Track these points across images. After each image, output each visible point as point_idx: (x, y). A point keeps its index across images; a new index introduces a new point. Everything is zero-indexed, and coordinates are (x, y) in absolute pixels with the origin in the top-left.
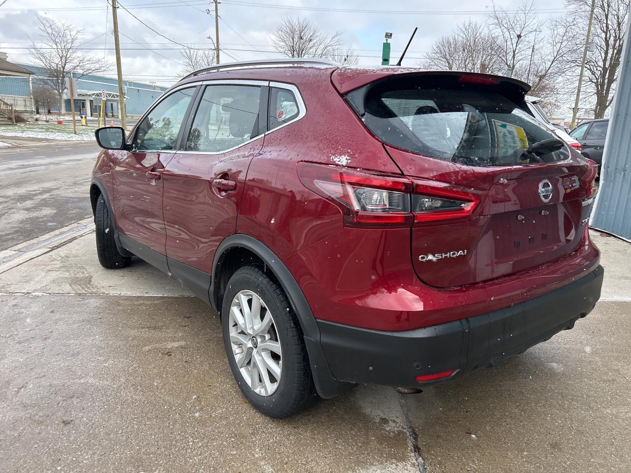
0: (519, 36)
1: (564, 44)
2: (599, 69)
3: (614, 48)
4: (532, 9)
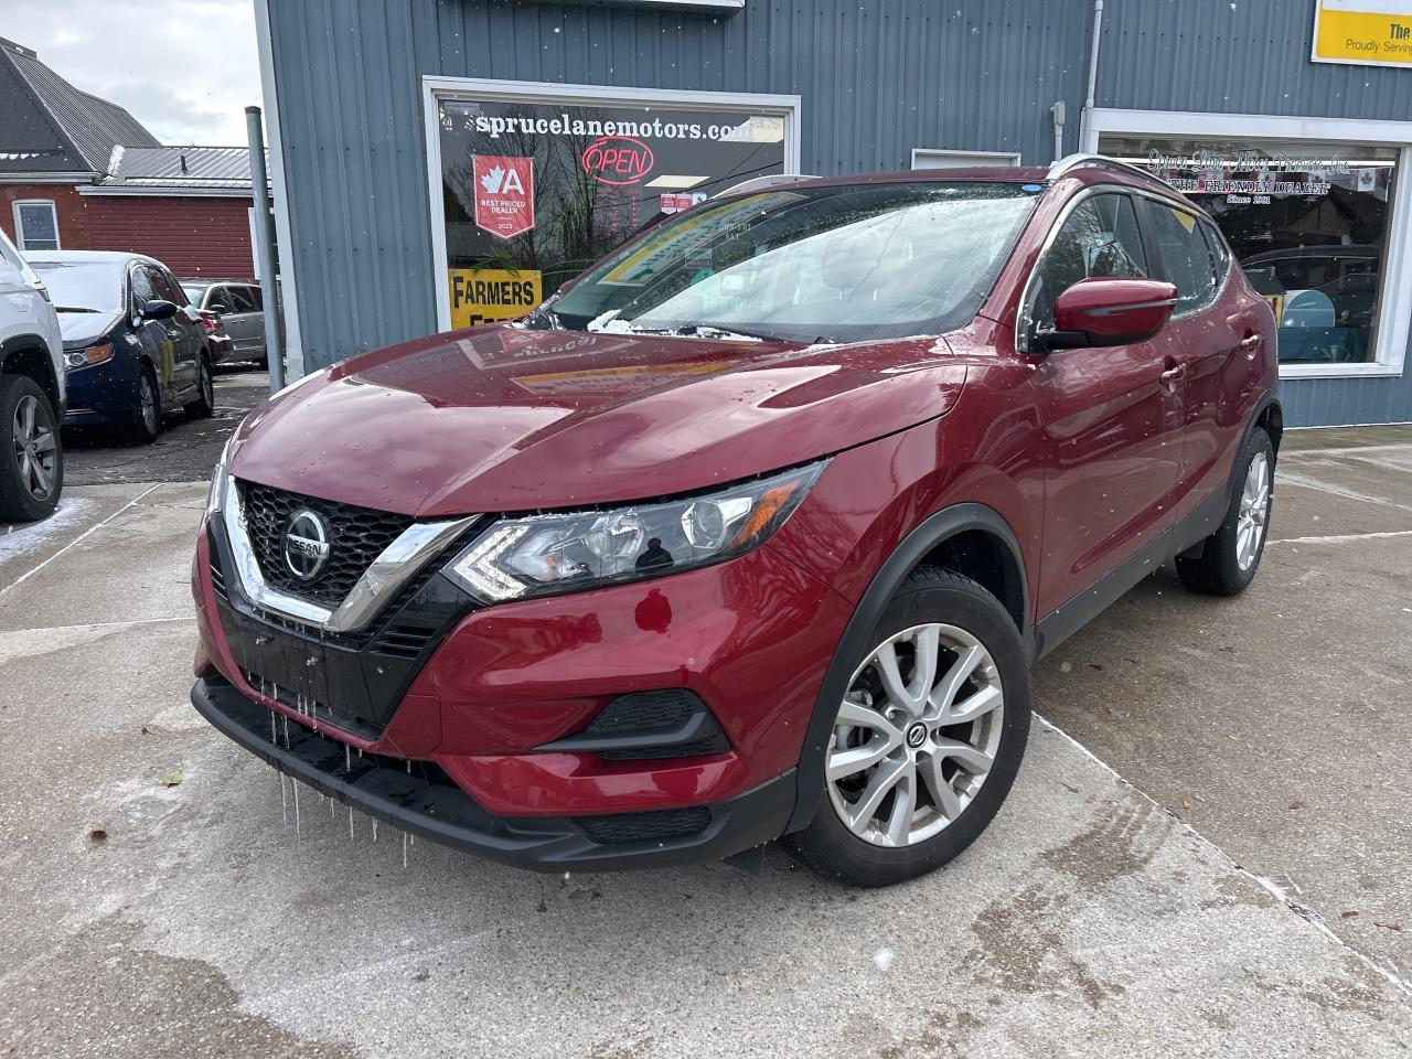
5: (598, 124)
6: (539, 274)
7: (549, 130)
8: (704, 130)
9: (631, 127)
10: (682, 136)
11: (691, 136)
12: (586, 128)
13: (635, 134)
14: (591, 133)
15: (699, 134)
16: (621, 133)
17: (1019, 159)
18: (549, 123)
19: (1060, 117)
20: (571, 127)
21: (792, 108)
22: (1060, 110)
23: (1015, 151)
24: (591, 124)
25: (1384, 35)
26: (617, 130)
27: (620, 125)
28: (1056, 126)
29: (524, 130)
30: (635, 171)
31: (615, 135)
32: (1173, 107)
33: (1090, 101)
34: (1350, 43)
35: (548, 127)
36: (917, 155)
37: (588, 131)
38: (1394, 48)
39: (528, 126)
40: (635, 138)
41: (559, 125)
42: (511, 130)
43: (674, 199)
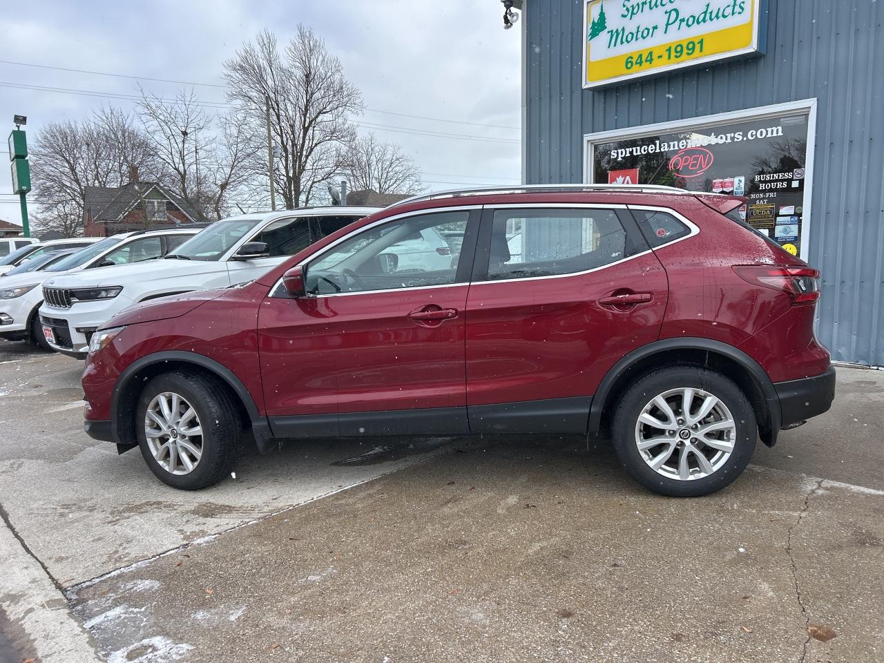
0: (185, 133)
1: (240, 146)
2: (282, 177)
3: (293, 154)
4: (193, 100)
5: (676, 143)
8: (745, 135)
10: (729, 141)
11: (736, 140)
12: (669, 146)
14: (672, 149)
15: (741, 138)
18: (648, 147)
20: (660, 148)
21: (810, 108)
24: (672, 143)
29: (635, 154)
30: (701, 168)
31: (686, 148)
37: (670, 148)
39: (637, 151)
40: (699, 147)
42: (628, 155)
43: (721, 183)
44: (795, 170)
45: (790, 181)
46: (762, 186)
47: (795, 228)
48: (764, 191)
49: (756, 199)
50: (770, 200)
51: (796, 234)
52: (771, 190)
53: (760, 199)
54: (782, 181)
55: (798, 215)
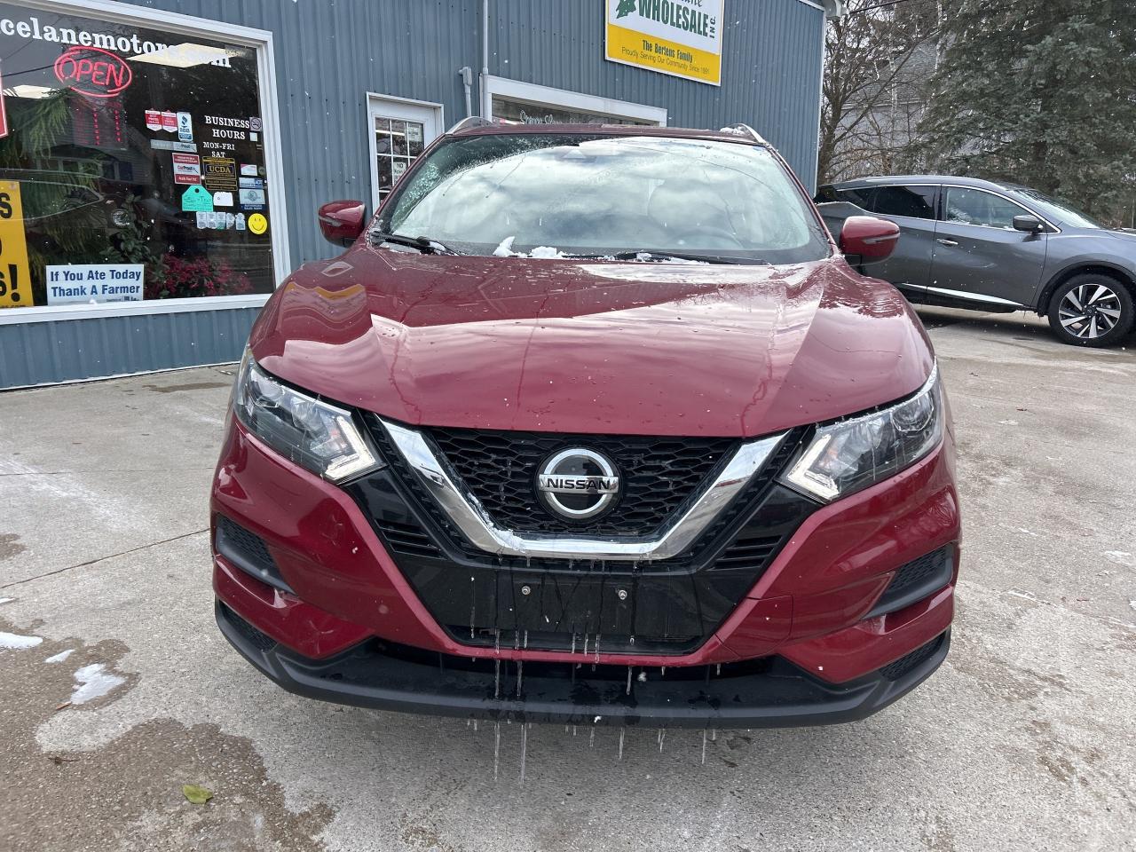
5: (73, 33)
6: (16, 184)
7: (16, 32)
9: (108, 40)
12: (59, 34)
13: (113, 47)
14: (65, 40)
16: (97, 45)
17: (443, 108)
18: (15, 24)
19: (469, 79)
20: (42, 33)
21: (265, 42)
22: (468, 72)
23: (439, 102)
24: (64, 31)
25: (640, 48)
26: (93, 42)
27: (97, 36)
28: (466, 86)
31: (92, 46)
32: (534, 81)
33: (486, 70)
34: (624, 49)
35: (15, 28)
36: (371, 97)
37: (61, 38)
38: (645, 56)
40: (112, 51)
41: (28, 29)
43: (159, 116)
44: (251, 118)
45: (247, 131)
46: (216, 133)
47: (260, 193)
48: (220, 140)
49: (211, 150)
50: (229, 154)
51: (261, 201)
52: (227, 140)
53: (216, 150)
54: (240, 130)
55: (262, 177)
